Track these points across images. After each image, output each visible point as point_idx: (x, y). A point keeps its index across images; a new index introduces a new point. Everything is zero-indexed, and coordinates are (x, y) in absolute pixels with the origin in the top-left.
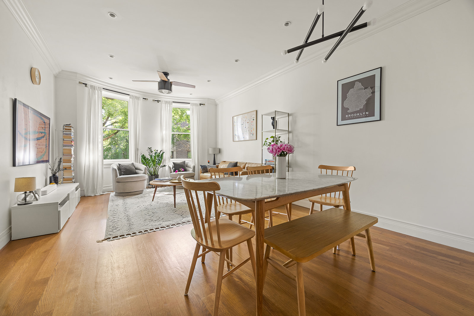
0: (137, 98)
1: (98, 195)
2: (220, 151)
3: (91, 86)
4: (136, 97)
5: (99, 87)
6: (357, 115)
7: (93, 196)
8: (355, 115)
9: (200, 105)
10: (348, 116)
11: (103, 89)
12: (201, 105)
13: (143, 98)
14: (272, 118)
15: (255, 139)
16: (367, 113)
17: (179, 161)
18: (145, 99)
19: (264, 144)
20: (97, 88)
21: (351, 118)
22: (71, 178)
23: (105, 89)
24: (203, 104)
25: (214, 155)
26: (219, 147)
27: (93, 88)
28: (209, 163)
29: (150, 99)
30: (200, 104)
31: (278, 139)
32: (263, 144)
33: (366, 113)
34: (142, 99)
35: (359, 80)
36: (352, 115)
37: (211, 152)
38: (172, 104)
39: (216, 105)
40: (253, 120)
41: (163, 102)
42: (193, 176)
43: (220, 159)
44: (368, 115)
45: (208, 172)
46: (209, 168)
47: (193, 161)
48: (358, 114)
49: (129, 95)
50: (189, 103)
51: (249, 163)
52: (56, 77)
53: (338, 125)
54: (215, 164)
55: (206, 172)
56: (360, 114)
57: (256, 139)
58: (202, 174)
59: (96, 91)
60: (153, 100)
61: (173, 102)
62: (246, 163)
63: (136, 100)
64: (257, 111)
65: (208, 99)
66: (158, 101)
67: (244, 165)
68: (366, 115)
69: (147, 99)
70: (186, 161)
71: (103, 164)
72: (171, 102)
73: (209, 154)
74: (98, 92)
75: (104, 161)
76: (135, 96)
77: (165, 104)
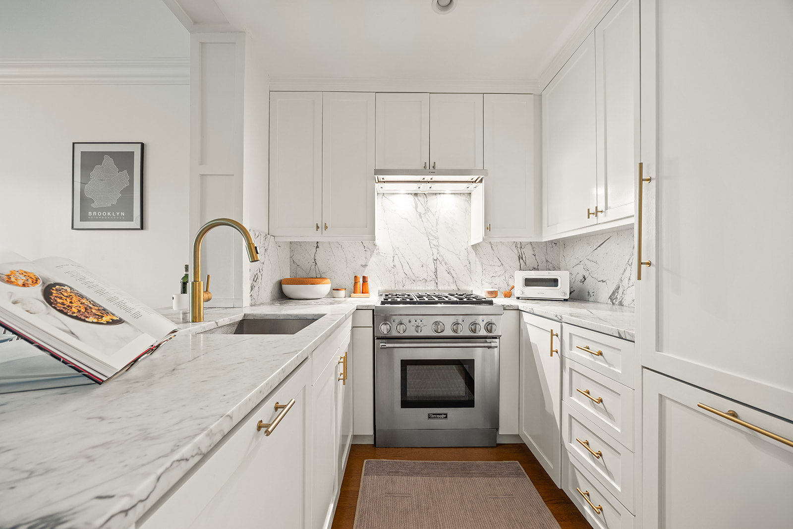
6: (107, 214)
8: (104, 214)
10: (92, 213)
16: (123, 214)
21: (97, 218)
33: (120, 213)
35: (111, 154)
36: (100, 214)
44: (123, 218)
48: (109, 214)
53: (74, 228)
56: (111, 214)
68: (121, 218)
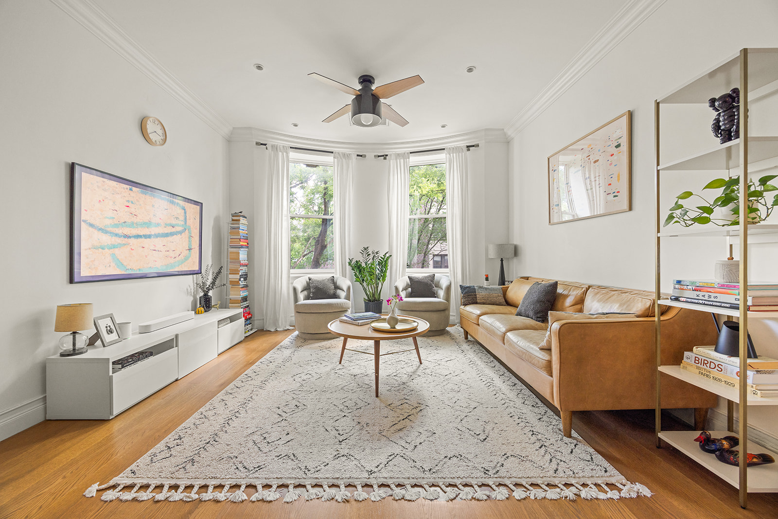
0: (346, 156)
1: (281, 330)
2: (516, 251)
3: (272, 146)
4: (344, 155)
5: (283, 147)
7: (272, 330)
9: (469, 150)
11: (291, 148)
12: (471, 148)
13: (358, 155)
14: (713, 102)
15: (626, 206)
17: (420, 273)
18: (361, 156)
19: (671, 217)
20: (281, 147)
22: (239, 299)
23: (293, 148)
24: (473, 146)
25: (502, 260)
26: (515, 243)
27: (275, 148)
28: (487, 279)
29: (370, 155)
30: (468, 147)
31: (756, 187)
32: (664, 218)
34: (354, 157)
37: (492, 254)
38: (409, 158)
39: (508, 142)
40: (618, 146)
41: (393, 157)
42: (444, 310)
43: (514, 270)
45: (476, 303)
46: (480, 294)
47: (451, 274)
49: (332, 152)
50: (444, 149)
51: (599, 287)
52: (229, 141)
54: (504, 284)
55: (473, 303)
57: (630, 209)
58: (462, 307)
59: (280, 153)
60: (375, 156)
61: (411, 153)
62: (589, 287)
63: (344, 160)
64: (631, 115)
65: (486, 130)
66: (385, 156)
67: (579, 292)
69: (365, 156)
70: (436, 275)
71: (289, 277)
72: (408, 153)
73: (489, 260)
74: (283, 154)
75: (292, 271)
76: (342, 153)
77: (396, 159)
